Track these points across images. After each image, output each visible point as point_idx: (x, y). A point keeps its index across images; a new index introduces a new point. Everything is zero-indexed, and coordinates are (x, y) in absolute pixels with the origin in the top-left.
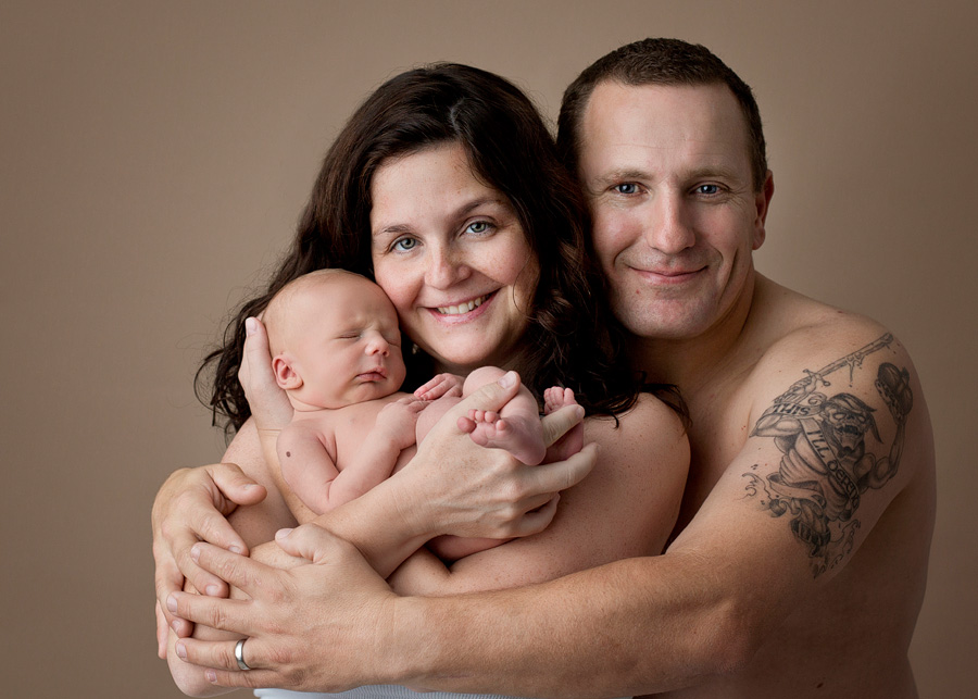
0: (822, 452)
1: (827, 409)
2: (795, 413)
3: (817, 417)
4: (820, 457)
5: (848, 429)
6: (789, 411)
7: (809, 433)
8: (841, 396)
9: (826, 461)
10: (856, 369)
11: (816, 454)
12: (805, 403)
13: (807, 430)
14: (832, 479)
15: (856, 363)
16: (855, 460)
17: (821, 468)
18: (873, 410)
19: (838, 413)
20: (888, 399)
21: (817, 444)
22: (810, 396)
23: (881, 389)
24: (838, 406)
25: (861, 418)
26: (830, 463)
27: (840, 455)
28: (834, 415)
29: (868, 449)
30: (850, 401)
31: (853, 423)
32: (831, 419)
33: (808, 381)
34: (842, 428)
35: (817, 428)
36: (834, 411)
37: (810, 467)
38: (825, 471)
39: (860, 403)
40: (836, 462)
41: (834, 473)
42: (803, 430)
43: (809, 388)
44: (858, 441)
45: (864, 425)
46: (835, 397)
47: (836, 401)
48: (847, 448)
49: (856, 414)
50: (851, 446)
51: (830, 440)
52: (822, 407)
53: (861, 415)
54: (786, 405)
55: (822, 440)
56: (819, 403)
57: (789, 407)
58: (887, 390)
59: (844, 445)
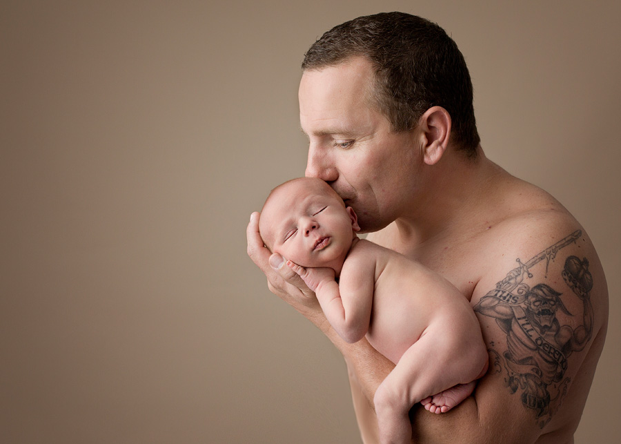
0: (530, 333)
1: (530, 297)
2: (508, 300)
3: (523, 305)
4: (529, 337)
5: (543, 312)
6: (505, 298)
7: (519, 319)
8: (539, 287)
9: (534, 339)
10: (551, 261)
11: (526, 334)
12: (515, 292)
13: (517, 316)
14: (541, 352)
15: (552, 256)
16: (555, 333)
17: (532, 346)
18: (560, 294)
19: (536, 301)
20: (571, 284)
21: (525, 327)
22: (519, 286)
23: (566, 277)
24: (537, 295)
25: (552, 303)
26: (537, 340)
27: (542, 332)
28: (534, 302)
29: (561, 323)
30: (544, 290)
31: (546, 307)
32: (532, 306)
33: (518, 271)
34: (539, 312)
35: (523, 314)
36: (534, 299)
37: (526, 346)
38: (535, 347)
39: (551, 291)
40: (540, 338)
41: (541, 347)
42: (514, 316)
43: (519, 279)
44: (552, 319)
45: (554, 307)
46: (535, 287)
47: (535, 291)
48: (546, 326)
49: (549, 300)
50: (548, 324)
51: (532, 323)
52: (526, 297)
53: (552, 300)
54: (504, 292)
55: (528, 324)
56: (524, 293)
57: (505, 295)
58: (570, 277)
59: (543, 325)
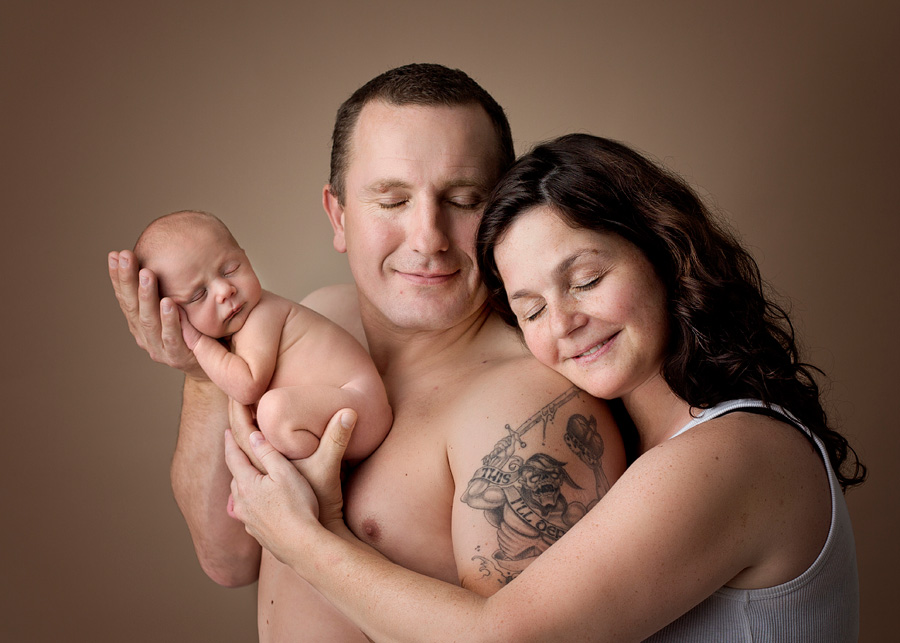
0: (527, 518)
1: (524, 473)
2: (499, 481)
3: (517, 484)
4: (527, 523)
5: (544, 489)
6: (494, 478)
7: (513, 503)
8: (535, 458)
9: (534, 524)
10: (549, 424)
11: (523, 521)
12: (506, 469)
13: (510, 500)
14: (546, 538)
15: (550, 417)
16: (561, 513)
18: (564, 464)
19: (533, 476)
20: (578, 450)
21: (521, 511)
22: (511, 460)
23: (570, 442)
24: (534, 468)
25: (554, 476)
26: (538, 524)
27: (544, 514)
28: (530, 478)
29: (569, 499)
30: (543, 461)
31: (547, 482)
32: (529, 483)
33: (508, 440)
34: (539, 490)
35: (518, 496)
36: (530, 474)
37: (523, 535)
38: (537, 534)
39: (552, 461)
40: (543, 521)
41: (545, 532)
42: (507, 501)
43: (509, 450)
44: (556, 496)
45: (558, 481)
46: (530, 459)
47: (531, 463)
48: (548, 506)
49: (550, 473)
50: (551, 502)
51: (529, 503)
52: (520, 472)
53: (554, 472)
54: (493, 470)
55: (524, 507)
56: (517, 468)
57: (494, 474)
58: (575, 442)
59: (544, 504)
